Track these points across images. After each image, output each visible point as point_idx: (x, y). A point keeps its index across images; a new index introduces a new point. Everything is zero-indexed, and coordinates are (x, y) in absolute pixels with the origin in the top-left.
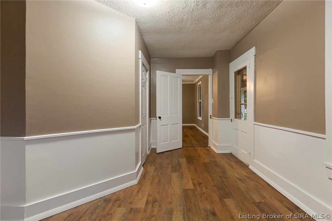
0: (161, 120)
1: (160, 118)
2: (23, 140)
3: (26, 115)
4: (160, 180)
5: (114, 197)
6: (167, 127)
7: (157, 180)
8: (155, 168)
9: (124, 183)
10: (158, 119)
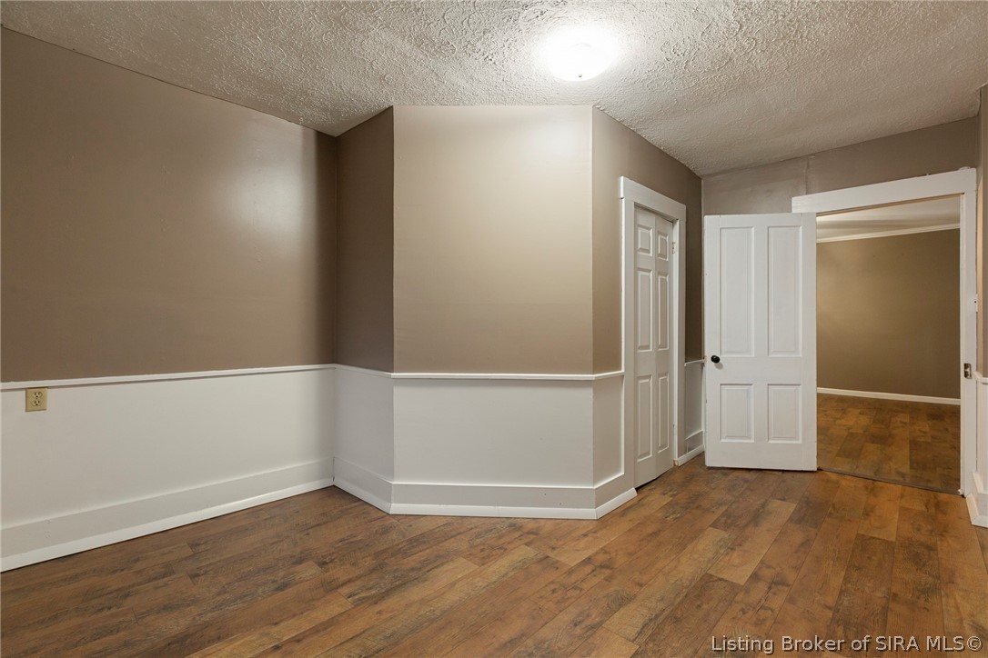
0: (720, 367)
1: (716, 360)
2: (390, 377)
3: (395, 339)
4: (659, 531)
5: (532, 525)
6: (748, 391)
7: (650, 529)
8: (671, 501)
9: (560, 505)
10: (709, 364)
